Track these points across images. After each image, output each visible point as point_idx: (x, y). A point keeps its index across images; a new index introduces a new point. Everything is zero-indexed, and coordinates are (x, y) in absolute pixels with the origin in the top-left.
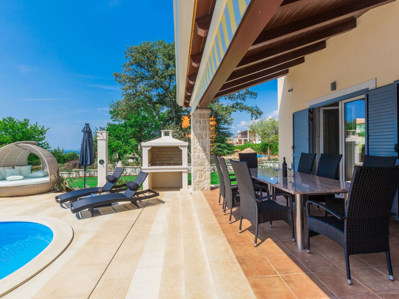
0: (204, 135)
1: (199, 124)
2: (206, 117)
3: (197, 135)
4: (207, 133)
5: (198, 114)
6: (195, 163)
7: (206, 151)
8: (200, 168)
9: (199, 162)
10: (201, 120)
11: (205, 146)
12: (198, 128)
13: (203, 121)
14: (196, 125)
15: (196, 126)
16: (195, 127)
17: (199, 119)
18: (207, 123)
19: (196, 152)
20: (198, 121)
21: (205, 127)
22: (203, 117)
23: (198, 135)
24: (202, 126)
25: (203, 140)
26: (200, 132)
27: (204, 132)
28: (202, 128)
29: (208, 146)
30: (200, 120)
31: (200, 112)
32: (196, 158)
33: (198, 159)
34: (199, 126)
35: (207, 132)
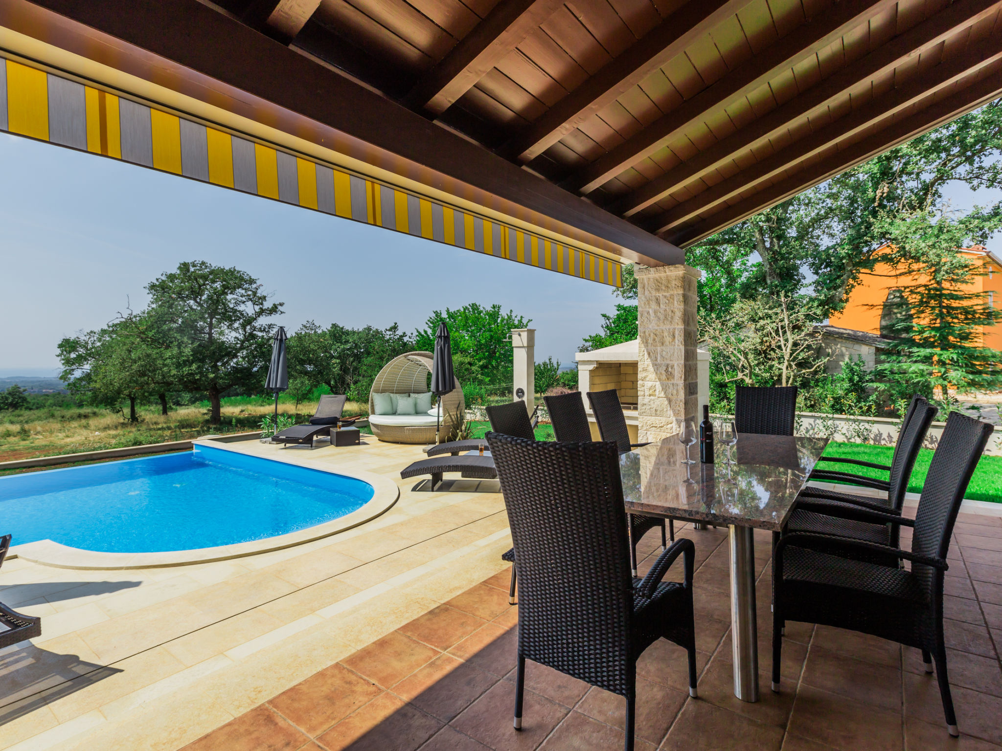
0: (666, 334)
1: (654, 305)
2: (674, 285)
3: (650, 335)
4: (675, 329)
5: (652, 280)
6: (644, 407)
7: (673, 378)
8: (657, 422)
9: (653, 406)
10: (660, 295)
11: (670, 363)
12: (652, 318)
13: (665, 297)
14: (647, 309)
15: (648, 313)
16: (646, 314)
17: (654, 293)
18: (675, 302)
19: (647, 379)
20: (654, 298)
21: (670, 313)
22: (663, 288)
23: (652, 335)
24: (662, 311)
25: (664, 348)
26: (658, 326)
27: (667, 326)
28: (662, 317)
29: (678, 365)
30: (657, 294)
31: (657, 275)
32: (646, 394)
33: (652, 397)
34: (655, 312)
35: (676, 326)
